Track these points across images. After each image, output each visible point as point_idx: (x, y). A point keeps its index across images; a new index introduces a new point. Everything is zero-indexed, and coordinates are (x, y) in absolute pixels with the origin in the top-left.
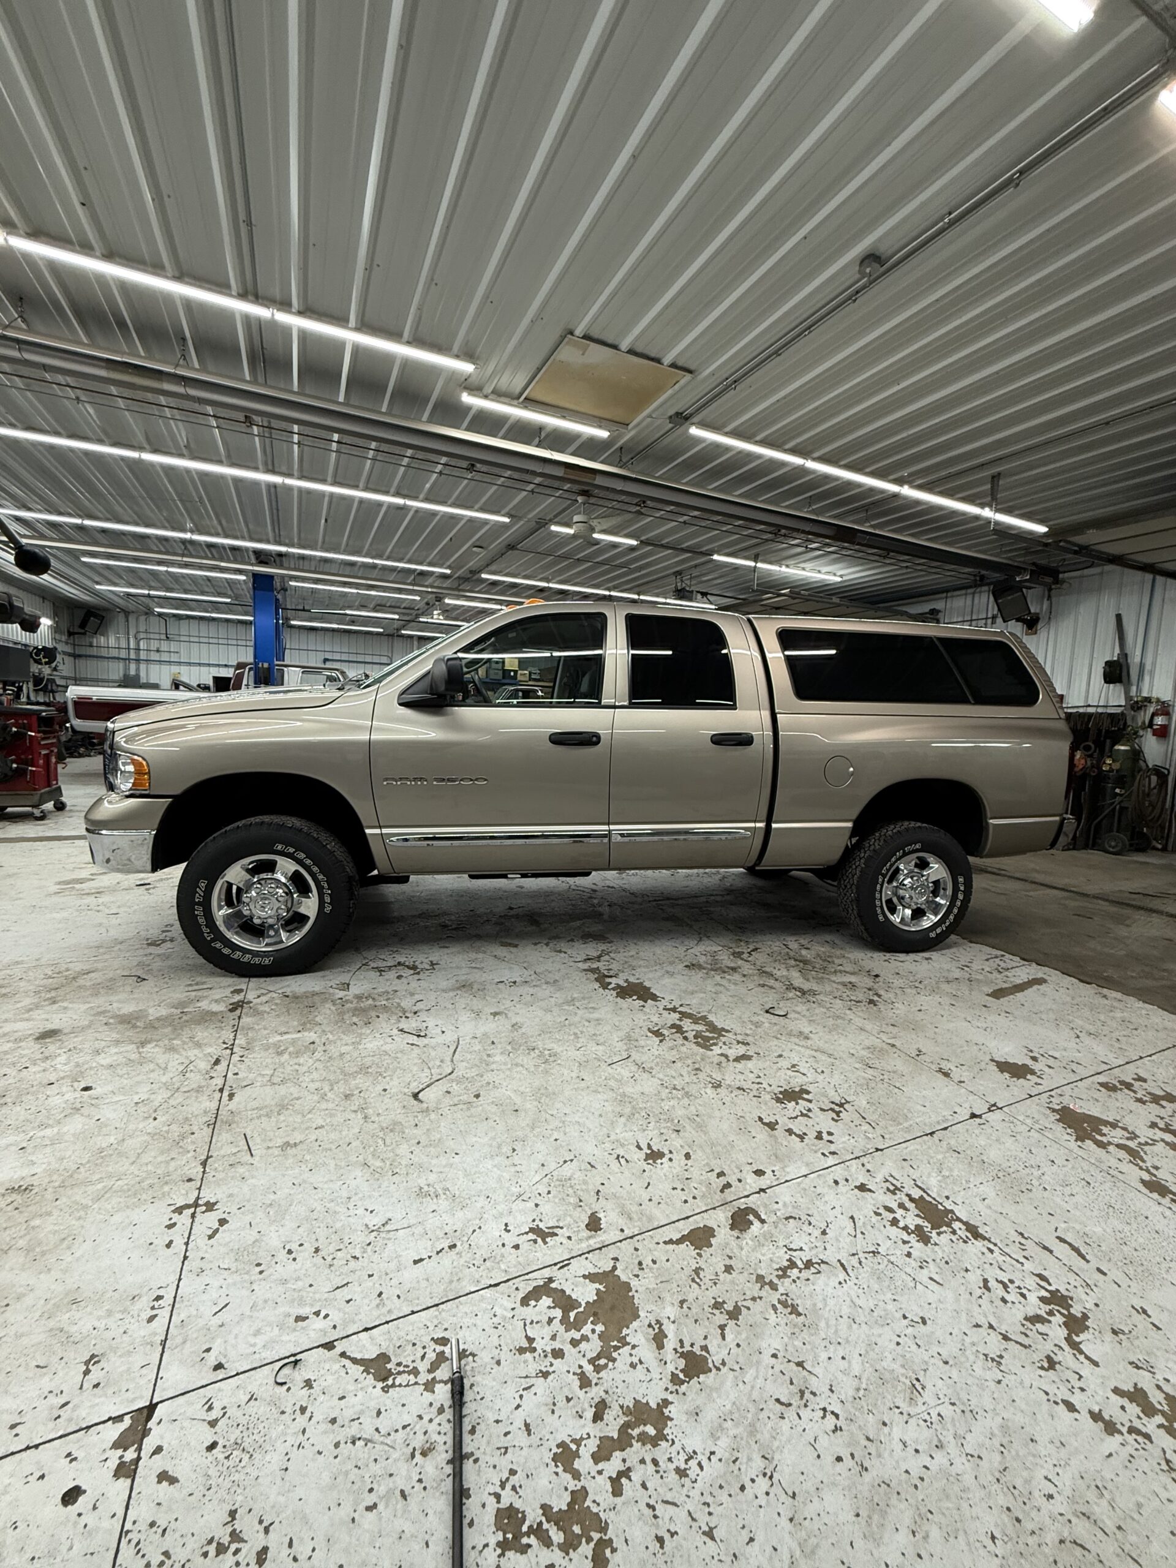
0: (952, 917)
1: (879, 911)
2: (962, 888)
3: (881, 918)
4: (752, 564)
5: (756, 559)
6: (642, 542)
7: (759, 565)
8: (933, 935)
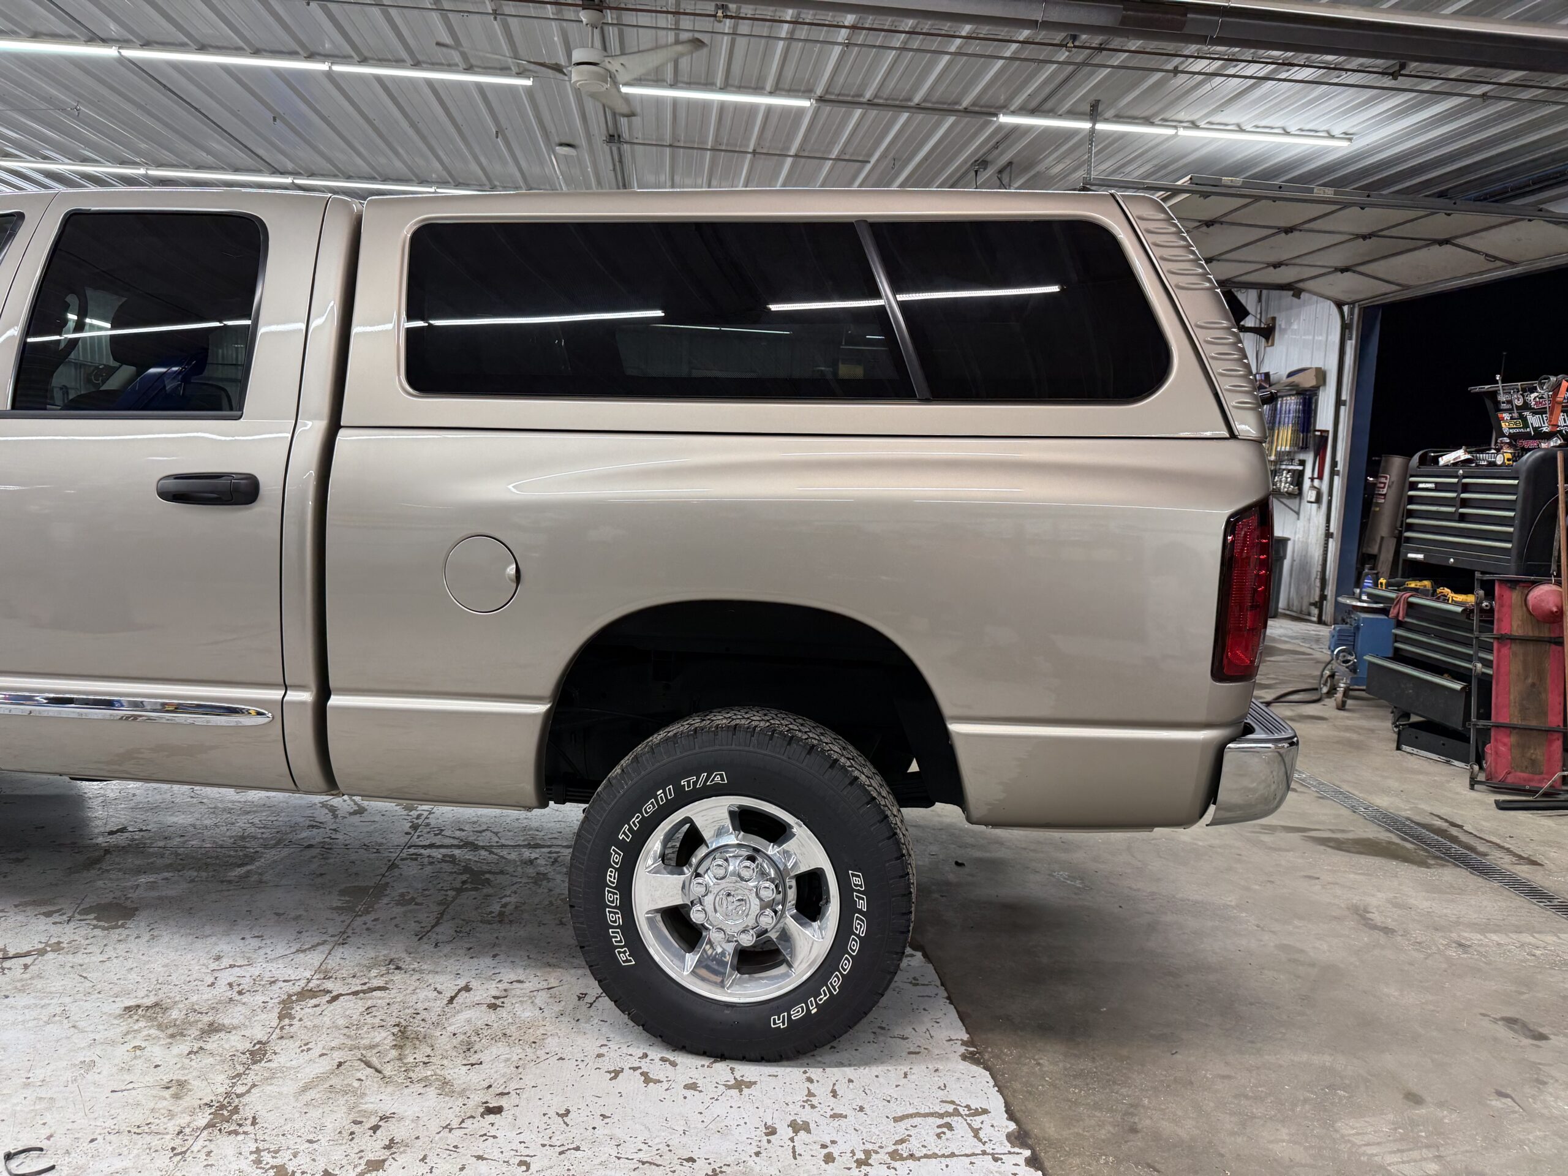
0: (835, 981)
1: (617, 938)
2: (862, 905)
3: (624, 957)
4: (1086, 125)
5: (1094, 113)
6: (821, 100)
7: (1100, 126)
8: (778, 1022)
